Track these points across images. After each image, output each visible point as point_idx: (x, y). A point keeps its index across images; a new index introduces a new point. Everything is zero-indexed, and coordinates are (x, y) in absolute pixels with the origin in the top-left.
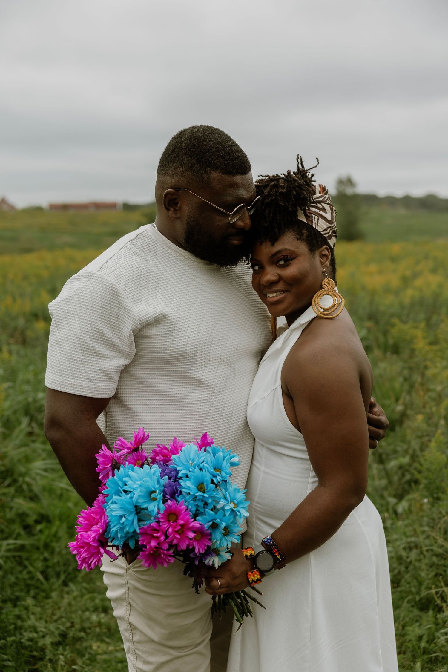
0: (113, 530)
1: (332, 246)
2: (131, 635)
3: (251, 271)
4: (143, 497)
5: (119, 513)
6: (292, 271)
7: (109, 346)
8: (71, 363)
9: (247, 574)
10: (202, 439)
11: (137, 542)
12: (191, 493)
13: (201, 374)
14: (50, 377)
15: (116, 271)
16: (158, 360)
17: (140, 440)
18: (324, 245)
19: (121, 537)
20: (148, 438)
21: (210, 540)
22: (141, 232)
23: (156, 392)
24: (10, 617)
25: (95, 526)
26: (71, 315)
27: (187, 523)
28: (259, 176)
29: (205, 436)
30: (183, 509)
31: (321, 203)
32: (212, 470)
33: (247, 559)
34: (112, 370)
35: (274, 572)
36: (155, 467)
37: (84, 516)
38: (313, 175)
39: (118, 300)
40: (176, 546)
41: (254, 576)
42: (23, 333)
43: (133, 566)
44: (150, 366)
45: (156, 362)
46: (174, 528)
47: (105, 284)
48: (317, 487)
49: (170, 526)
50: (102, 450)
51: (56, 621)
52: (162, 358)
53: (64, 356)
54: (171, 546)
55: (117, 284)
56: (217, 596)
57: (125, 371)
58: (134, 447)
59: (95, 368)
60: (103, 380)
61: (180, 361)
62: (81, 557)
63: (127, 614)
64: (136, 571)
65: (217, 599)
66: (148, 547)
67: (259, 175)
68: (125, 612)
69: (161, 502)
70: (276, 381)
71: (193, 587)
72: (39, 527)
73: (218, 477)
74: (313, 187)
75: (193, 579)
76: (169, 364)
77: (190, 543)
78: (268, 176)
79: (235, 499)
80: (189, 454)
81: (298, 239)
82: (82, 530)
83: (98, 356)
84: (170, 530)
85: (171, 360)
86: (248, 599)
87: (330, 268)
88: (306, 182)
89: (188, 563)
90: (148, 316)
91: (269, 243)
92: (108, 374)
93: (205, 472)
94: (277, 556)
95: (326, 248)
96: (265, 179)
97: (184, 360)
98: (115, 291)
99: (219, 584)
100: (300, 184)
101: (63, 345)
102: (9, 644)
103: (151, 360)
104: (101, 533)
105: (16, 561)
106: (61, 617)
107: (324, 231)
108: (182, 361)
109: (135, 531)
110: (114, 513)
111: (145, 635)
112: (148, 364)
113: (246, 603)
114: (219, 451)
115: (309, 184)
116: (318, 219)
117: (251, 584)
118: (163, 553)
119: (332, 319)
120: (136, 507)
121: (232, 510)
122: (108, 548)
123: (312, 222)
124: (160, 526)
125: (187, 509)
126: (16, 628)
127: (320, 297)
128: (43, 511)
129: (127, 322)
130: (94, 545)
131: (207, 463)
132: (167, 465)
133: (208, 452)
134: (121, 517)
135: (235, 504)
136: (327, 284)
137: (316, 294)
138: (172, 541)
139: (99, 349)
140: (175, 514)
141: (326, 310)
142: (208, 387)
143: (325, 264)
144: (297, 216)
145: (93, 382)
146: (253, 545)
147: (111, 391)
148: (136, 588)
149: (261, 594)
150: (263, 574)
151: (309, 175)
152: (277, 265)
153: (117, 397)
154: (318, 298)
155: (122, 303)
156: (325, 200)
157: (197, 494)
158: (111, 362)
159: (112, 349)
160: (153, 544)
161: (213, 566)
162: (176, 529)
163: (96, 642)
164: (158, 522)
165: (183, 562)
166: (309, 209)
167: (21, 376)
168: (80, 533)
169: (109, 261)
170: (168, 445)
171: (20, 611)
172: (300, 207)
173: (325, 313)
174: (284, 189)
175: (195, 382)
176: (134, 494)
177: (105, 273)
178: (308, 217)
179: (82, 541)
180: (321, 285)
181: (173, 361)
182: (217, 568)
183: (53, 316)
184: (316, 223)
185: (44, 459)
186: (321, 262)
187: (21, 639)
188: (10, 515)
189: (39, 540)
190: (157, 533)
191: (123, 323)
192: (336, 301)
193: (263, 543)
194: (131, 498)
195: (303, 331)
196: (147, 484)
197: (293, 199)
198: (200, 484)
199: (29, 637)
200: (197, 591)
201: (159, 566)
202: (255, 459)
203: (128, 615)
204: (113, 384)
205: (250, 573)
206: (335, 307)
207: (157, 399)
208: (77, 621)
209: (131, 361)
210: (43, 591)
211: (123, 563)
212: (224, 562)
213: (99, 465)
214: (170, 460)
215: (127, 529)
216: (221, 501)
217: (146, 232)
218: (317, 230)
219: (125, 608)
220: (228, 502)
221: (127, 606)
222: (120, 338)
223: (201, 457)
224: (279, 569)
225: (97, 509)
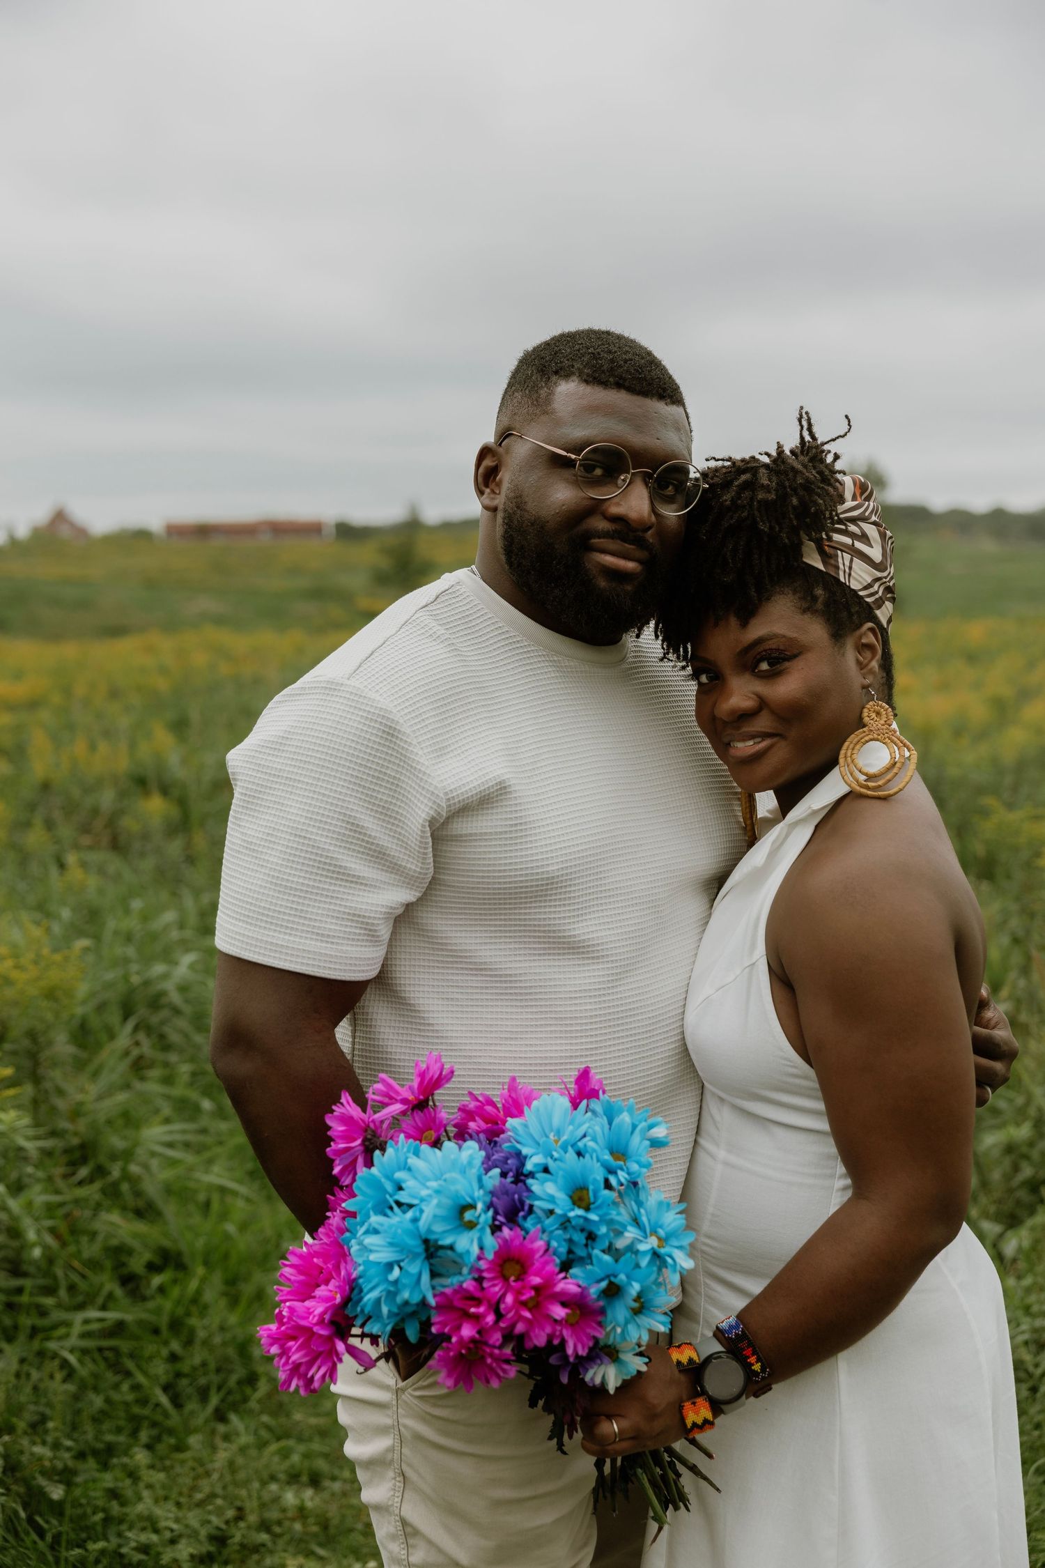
0: (370, 1297)
1: (885, 623)
2: (404, 1549)
3: (693, 686)
4: (444, 1219)
5: (383, 1255)
6: (789, 687)
7: (372, 856)
8: (281, 896)
9: (681, 1408)
10: (578, 1081)
11: (425, 1325)
12: (558, 1211)
13: (584, 928)
14: (229, 926)
15: (393, 678)
16: (484, 894)
17: (432, 1082)
18: (865, 623)
19: (390, 1314)
20: (452, 1077)
21: (600, 1324)
22: (447, 587)
23: (476, 969)
24: (93, 1494)
25: (323, 1287)
26: (283, 781)
27: (549, 1282)
28: (707, 460)
29: (584, 1076)
30: (538, 1250)
31: (860, 523)
32: (607, 1157)
33: (680, 1371)
34: (378, 916)
35: (744, 1404)
36: (471, 1148)
37: (297, 1263)
38: (837, 457)
39: (396, 748)
40: (521, 1339)
41: (697, 1413)
42: (111, 822)
43: (413, 1384)
44: (465, 908)
45: (479, 899)
46: (518, 1293)
47: (367, 709)
48: (850, 1200)
49: (507, 1288)
50: (342, 1104)
51: (200, 1504)
52: (494, 889)
53: (265, 878)
54: (508, 1336)
55: (394, 711)
56: (608, 1461)
57: (405, 918)
58: (417, 1098)
59: (337, 908)
60: (357, 937)
61: (536, 897)
62: (290, 1361)
63: (396, 1500)
64: (420, 1397)
65: (607, 1469)
66: (454, 1340)
67: (707, 457)
68: (392, 1493)
69: (488, 1231)
70: (753, 946)
71: (550, 1438)
72: (157, 1280)
73: (620, 1173)
74: (837, 484)
75: (552, 1417)
76: (510, 904)
77: (554, 1331)
78: (730, 459)
79: (661, 1227)
80: (550, 1117)
81: (804, 611)
82: (292, 1295)
83: (347, 881)
84: (509, 1299)
85: (516, 893)
86: (680, 1468)
87: (879, 676)
88: (821, 473)
89: (539, 1378)
90: (467, 788)
91: (733, 621)
92: (367, 924)
93: (590, 1158)
94: (753, 1365)
95: (871, 630)
96: (724, 467)
97: (546, 895)
98: (391, 727)
99: (616, 1430)
100: (807, 480)
101: (262, 852)
102: (92, 1558)
103: (468, 893)
104: (339, 1304)
105: (106, 1359)
106: (213, 1496)
107: (866, 588)
108: (541, 896)
109: (423, 1303)
110: (373, 1257)
111: (440, 1550)
112: (459, 903)
113: (674, 1477)
114: (620, 1111)
115: (829, 480)
116: (851, 561)
117: (688, 1433)
118: (492, 1355)
119: (884, 799)
120: (426, 1242)
121: (655, 1255)
122: (352, 1341)
123: (838, 568)
124: (483, 1289)
125: (547, 1251)
126: (107, 1521)
127: (858, 747)
128: (166, 1243)
129: (416, 801)
130: (323, 1332)
131: (594, 1139)
132: (496, 1143)
133: (594, 1112)
134: (389, 1266)
135: (659, 1239)
136: (874, 713)
137: (849, 740)
138: (513, 1326)
139: (348, 865)
140: (518, 1262)
141: (871, 777)
142: (601, 960)
143: (869, 667)
144: (802, 556)
145: (332, 943)
146: (699, 1338)
147: (372, 965)
148: (419, 1438)
149: (710, 1456)
150: (718, 1407)
151: (828, 456)
152: (753, 671)
153: (383, 981)
154: (853, 749)
155: (405, 756)
156: (867, 514)
157: (571, 1214)
158: (375, 896)
159: (379, 863)
160: (467, 1331)
161: (602, 1389)
162: (524, 1298)
163: (295, 1555)
164: (479, 1280)
165: (529, 1376)
166: (830, 539)
167: (111, 924)
168: (288, 1304)
169: (376, 654)
170: (497, 1094)
171: (116, 1479)
172: (807, 535)
173: (871, 784)
174: (769, 492)
175: (569, 948)
176: (422, 1211)
177: (366, 683)
178: (826, 557)
179: (293, 1323)
180: (861, 718)
181: (521, 898)
182: (612, 1391)
183: (238, 783)
184: (847, 570)
185: (167, 1121)
186: (858, 662)
187: (120, 1546)
188: (91, 1250)
189: (158, 1311)
190: (478, 1306)
191: (406, 804)
192: (898, 756)
193: (719, 1334)
194: (415, 1220)
195: (817, 827)
196: (453, 1188)
197: (792, 516)
198: (577, 1189)
199: (137, 1542)
200: (560, 1446)
201: (479, 1386)
202: (703, 1133)
203: (397, 1502)
204: (378, 948)
205: (687, 1405)
206: (895, 770)
207: (479, 985)
208: (251, 1505)
209: (420, 895)
210: (171, 1432)
211: (388, 1375)
212: (629, 1377)
213: (333, 1140)
214: (503, 1132)
215: (406, 1295)
216: (629, 1231)
217: (459, 587)
218: (849, 587)
219: (390, 1484)
220: (645, 1232)
221: (395, 1478)
222: (398, 839)
223: (580, 1125)
224: (756, 1395)
225: (325, 1247)
